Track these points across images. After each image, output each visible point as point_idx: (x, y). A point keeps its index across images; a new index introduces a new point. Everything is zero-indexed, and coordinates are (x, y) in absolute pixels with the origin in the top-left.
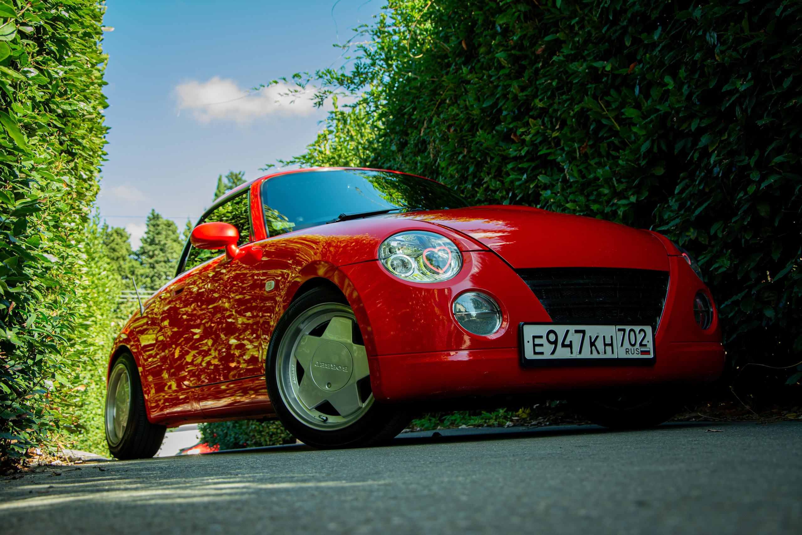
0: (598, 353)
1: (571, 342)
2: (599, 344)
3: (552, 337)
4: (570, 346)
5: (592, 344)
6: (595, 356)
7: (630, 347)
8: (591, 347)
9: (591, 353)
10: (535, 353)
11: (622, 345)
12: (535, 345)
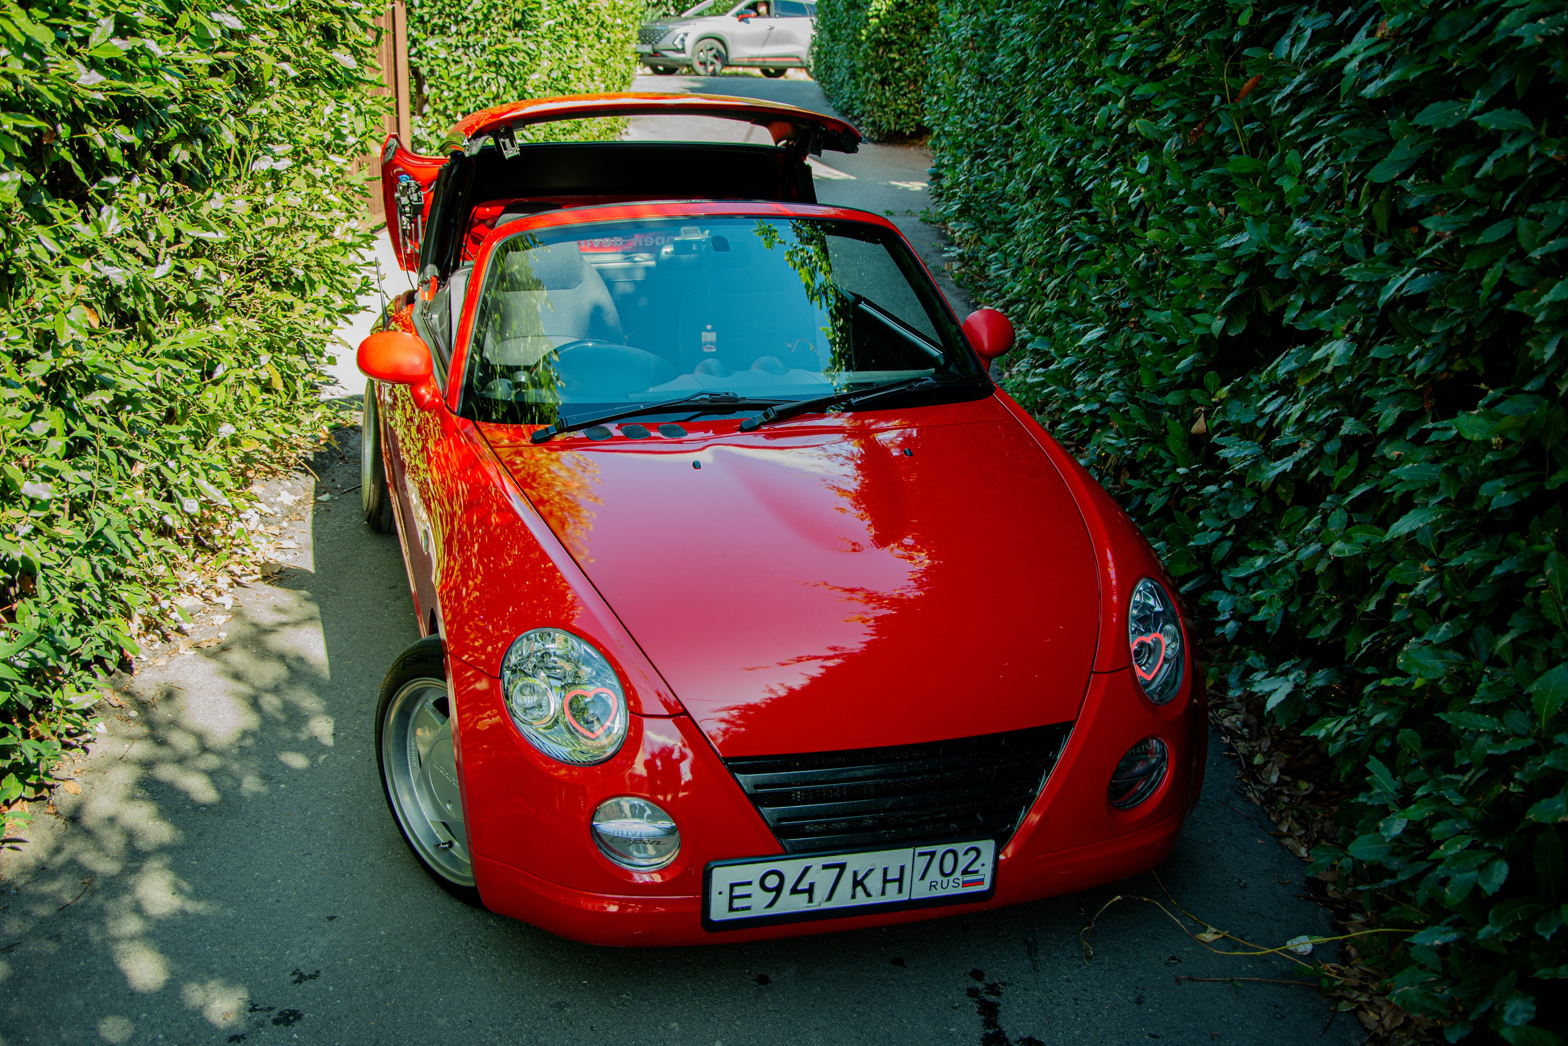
0: (868, 895)
1: (812, 885)
2: (874, 883)
3: (772, 881)
4: (810, 890)
5: (857, 883)
6: (861, 900)
7: (939, 878)
8: (854, 887)
9: (853, 897)
10: (731, 909)
11: (922, 878)
12: (732, 898)
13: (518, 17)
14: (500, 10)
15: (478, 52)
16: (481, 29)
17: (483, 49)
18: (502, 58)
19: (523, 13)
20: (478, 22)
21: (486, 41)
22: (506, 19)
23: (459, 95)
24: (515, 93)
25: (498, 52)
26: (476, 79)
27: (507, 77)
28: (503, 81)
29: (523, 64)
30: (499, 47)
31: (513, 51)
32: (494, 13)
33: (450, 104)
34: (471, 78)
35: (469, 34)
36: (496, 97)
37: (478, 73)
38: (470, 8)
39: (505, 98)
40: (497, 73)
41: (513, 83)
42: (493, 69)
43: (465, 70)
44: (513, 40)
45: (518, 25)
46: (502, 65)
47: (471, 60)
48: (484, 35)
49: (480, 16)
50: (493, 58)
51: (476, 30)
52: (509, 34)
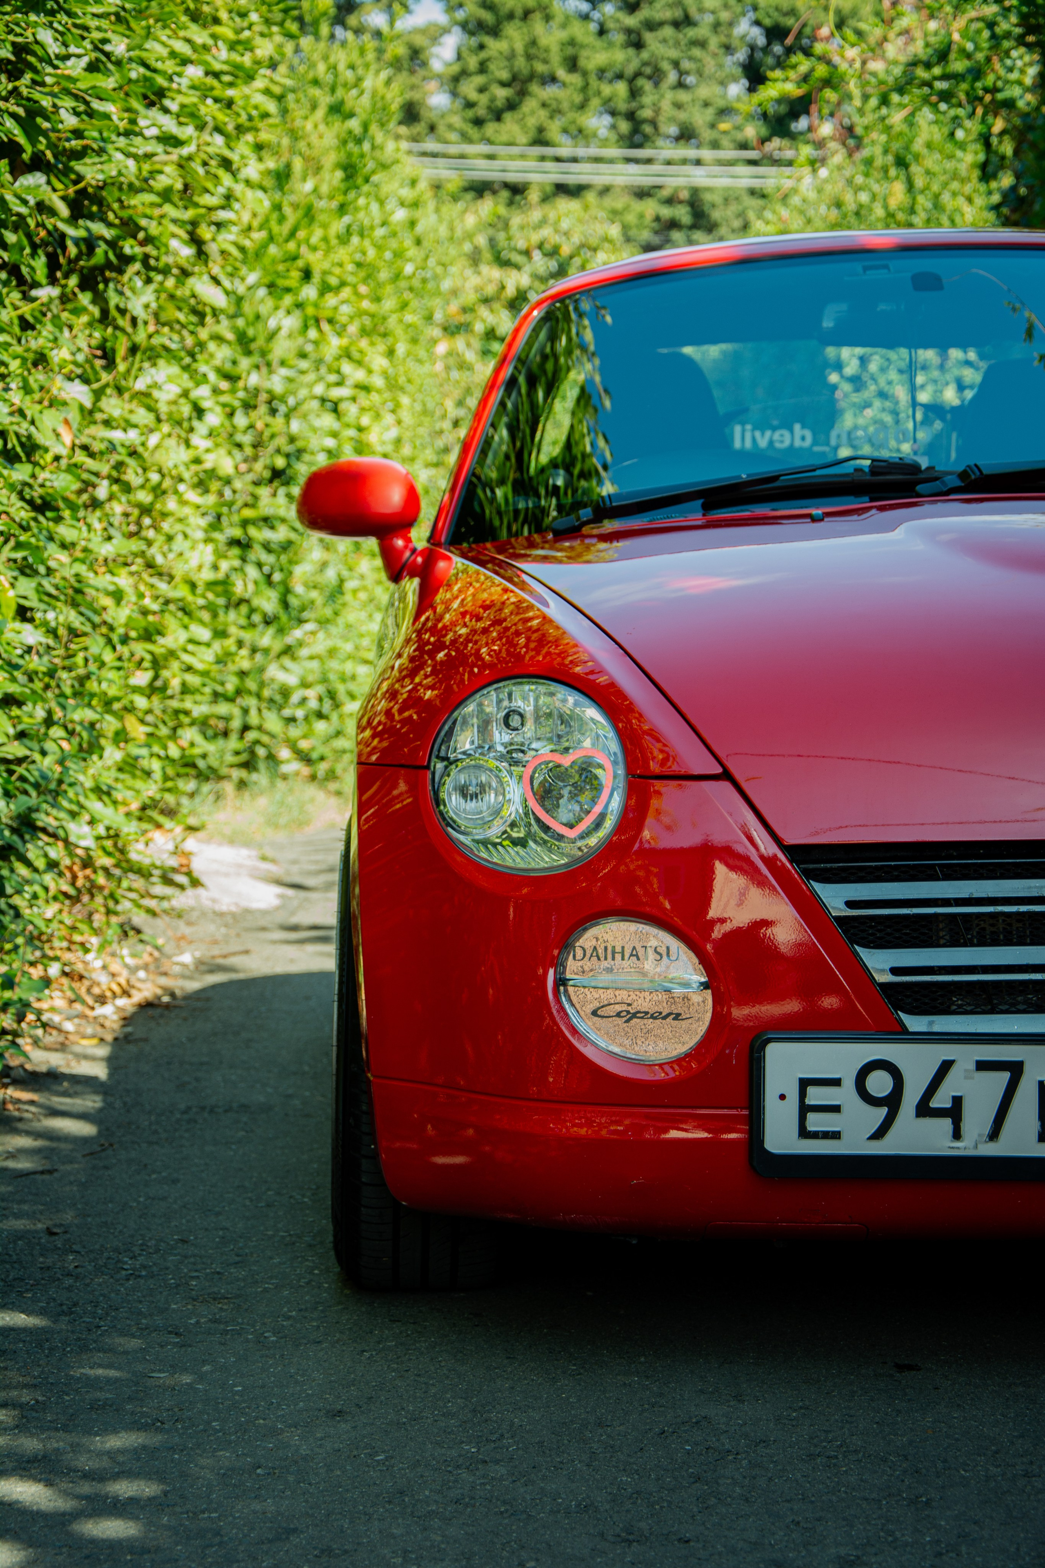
13: (280, 462)
14: (249, 451)
22: (259, 466)
27: (260, 565)
30: (248, 513)
31: (267, 521)
40: (244, 560)
42: (236, 551)
44: (270, 502)
46: (251, 543)
48: (219, 495)
50: (237, 532)
52: (264, 492)
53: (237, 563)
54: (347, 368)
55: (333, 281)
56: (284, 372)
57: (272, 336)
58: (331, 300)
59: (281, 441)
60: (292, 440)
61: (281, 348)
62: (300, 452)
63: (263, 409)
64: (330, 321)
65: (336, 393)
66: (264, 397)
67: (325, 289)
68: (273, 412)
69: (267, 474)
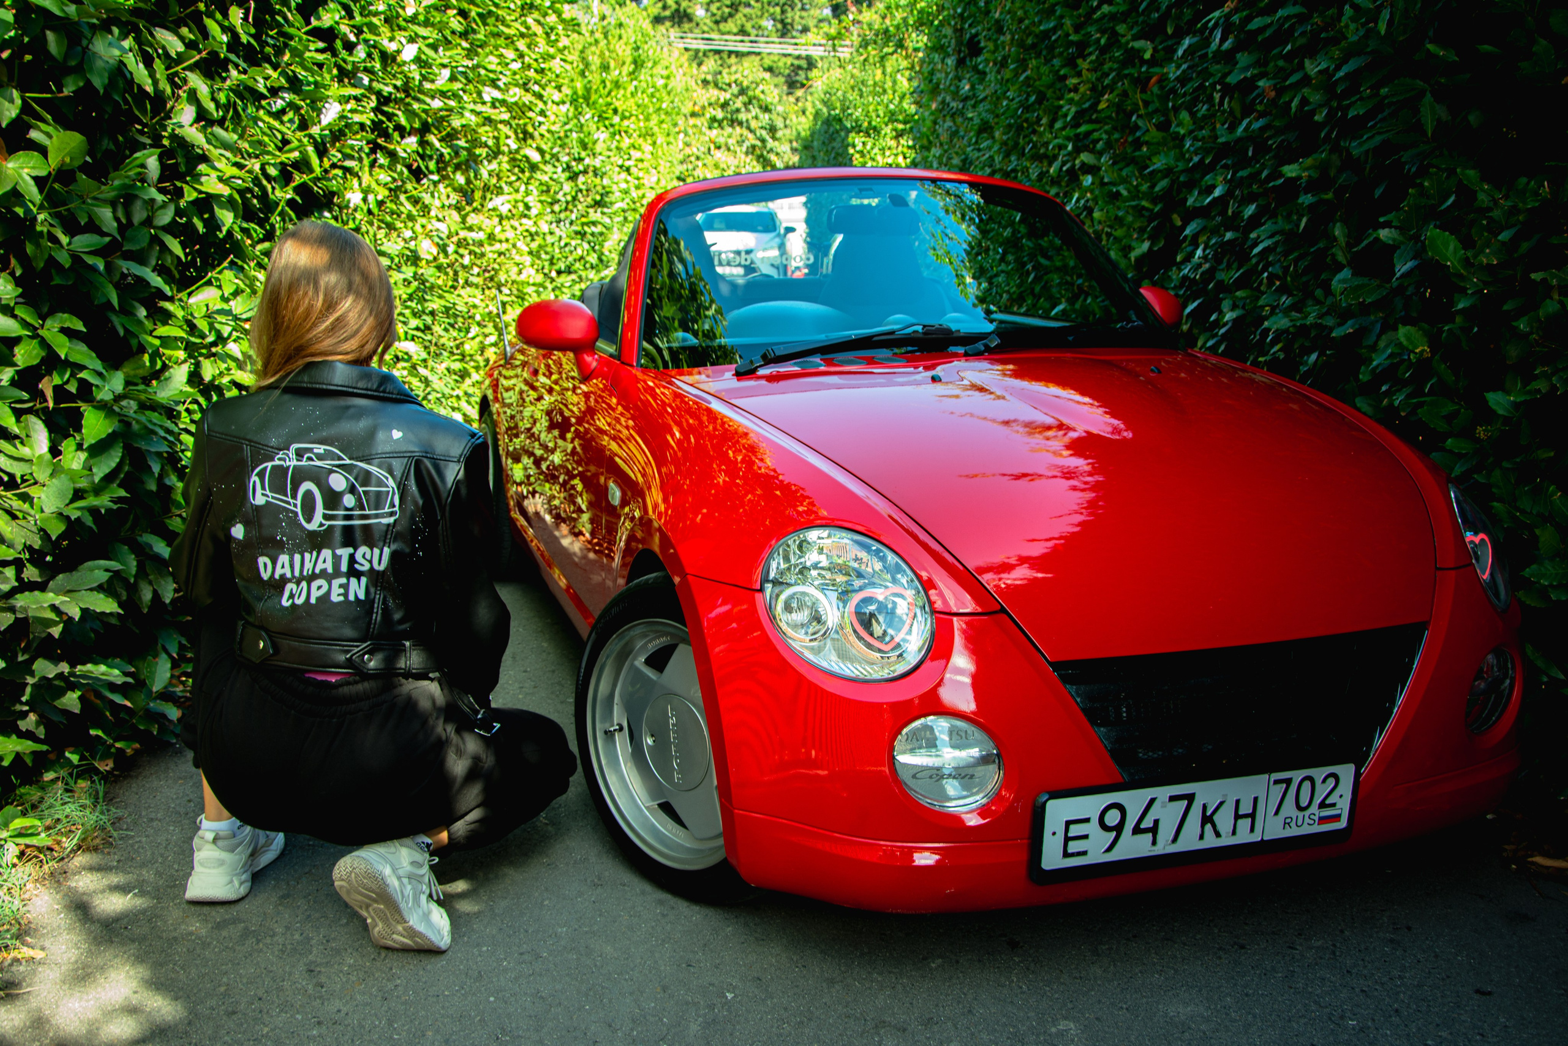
13: (598, 198)
14: (585, 193)
15: (568, 225)
16: (570, 207)
17: (571, 223)
18: (586, 228)
19: (602, 195)
20: (567, 203)
21: (573, 217)
22: (589, 200)
23: (553, 257)
24: (595, 256)
25: (583, 224)
26: (566, 245)
27: (589, 243)
28: (586, 246)
29: (601, 234)
30: (584, 220)
31: (594, 223)
32: (580, 195)
33: (547, 264)
34: (562, 244)
35: (561, 212)
36: (582, 258)
37: (568, 240)
38: (561, 193)
39: (588, 259)
41: (593, 248)
43: (557, 239)
44: (594, 215)
45: (598, 204)
46: (585, 233)
47: (563, 231)
48: (572, 212)
49: (569, 198)
50: (579, 228)
51: (566, 209)
52: (591, 211)
53: (579, 242)
54: (632, 152)
55: (627, 114)
56: (600, 158)
57: (595, 143)
58: (626, 123)
59: (599, 189)
60: (604, 188)
61: (599, 148)
62: (608, 193)
63: (591, 174)
64: (626, 132)
65: (627, 164)
66: (592, 169)
67: (623, 118)
68: (596, 175)
69: (593, 203)
